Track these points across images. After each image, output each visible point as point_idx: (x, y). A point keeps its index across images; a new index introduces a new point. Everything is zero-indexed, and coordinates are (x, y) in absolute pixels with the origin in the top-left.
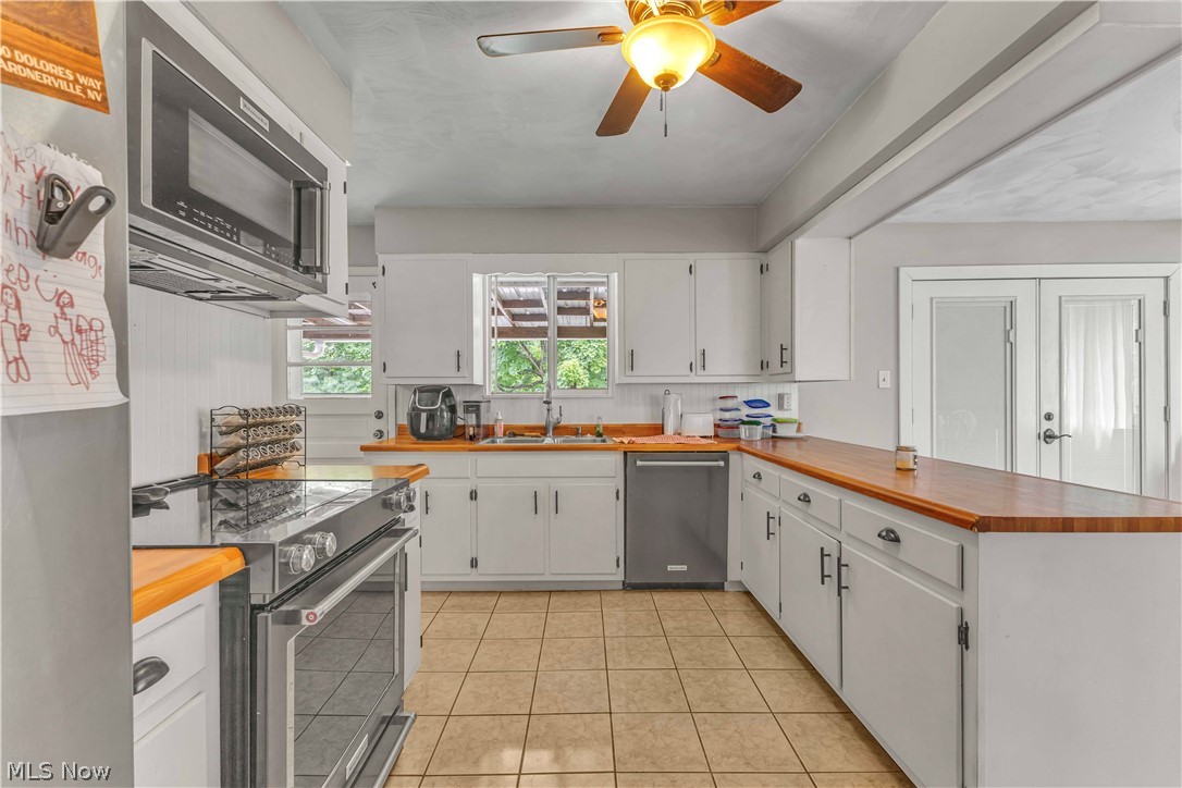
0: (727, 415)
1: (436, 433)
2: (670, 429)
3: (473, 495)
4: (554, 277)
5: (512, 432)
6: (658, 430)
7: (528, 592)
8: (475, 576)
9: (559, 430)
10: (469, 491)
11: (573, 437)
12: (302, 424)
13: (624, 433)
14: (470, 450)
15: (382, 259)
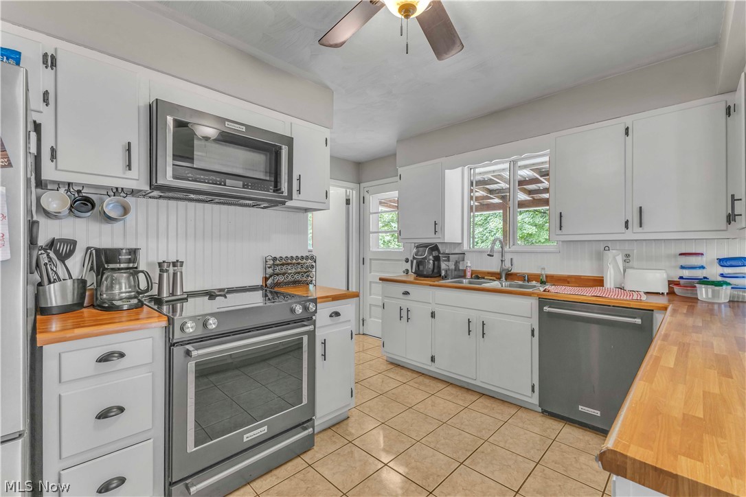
0: (686, 273)
1: (425, 273)
2: (610, 283)
3: (433, 315)
4: (515, 162)
5: (477, 276)
6: (599, 282)
7: (468, 390)
8: (433, 368)
9: (510, 276)
10: (431, 311)
11: (521, 283)
12: (314, 264)
13: (568, 283)
14: (431, 285)
15: (400, 170)
